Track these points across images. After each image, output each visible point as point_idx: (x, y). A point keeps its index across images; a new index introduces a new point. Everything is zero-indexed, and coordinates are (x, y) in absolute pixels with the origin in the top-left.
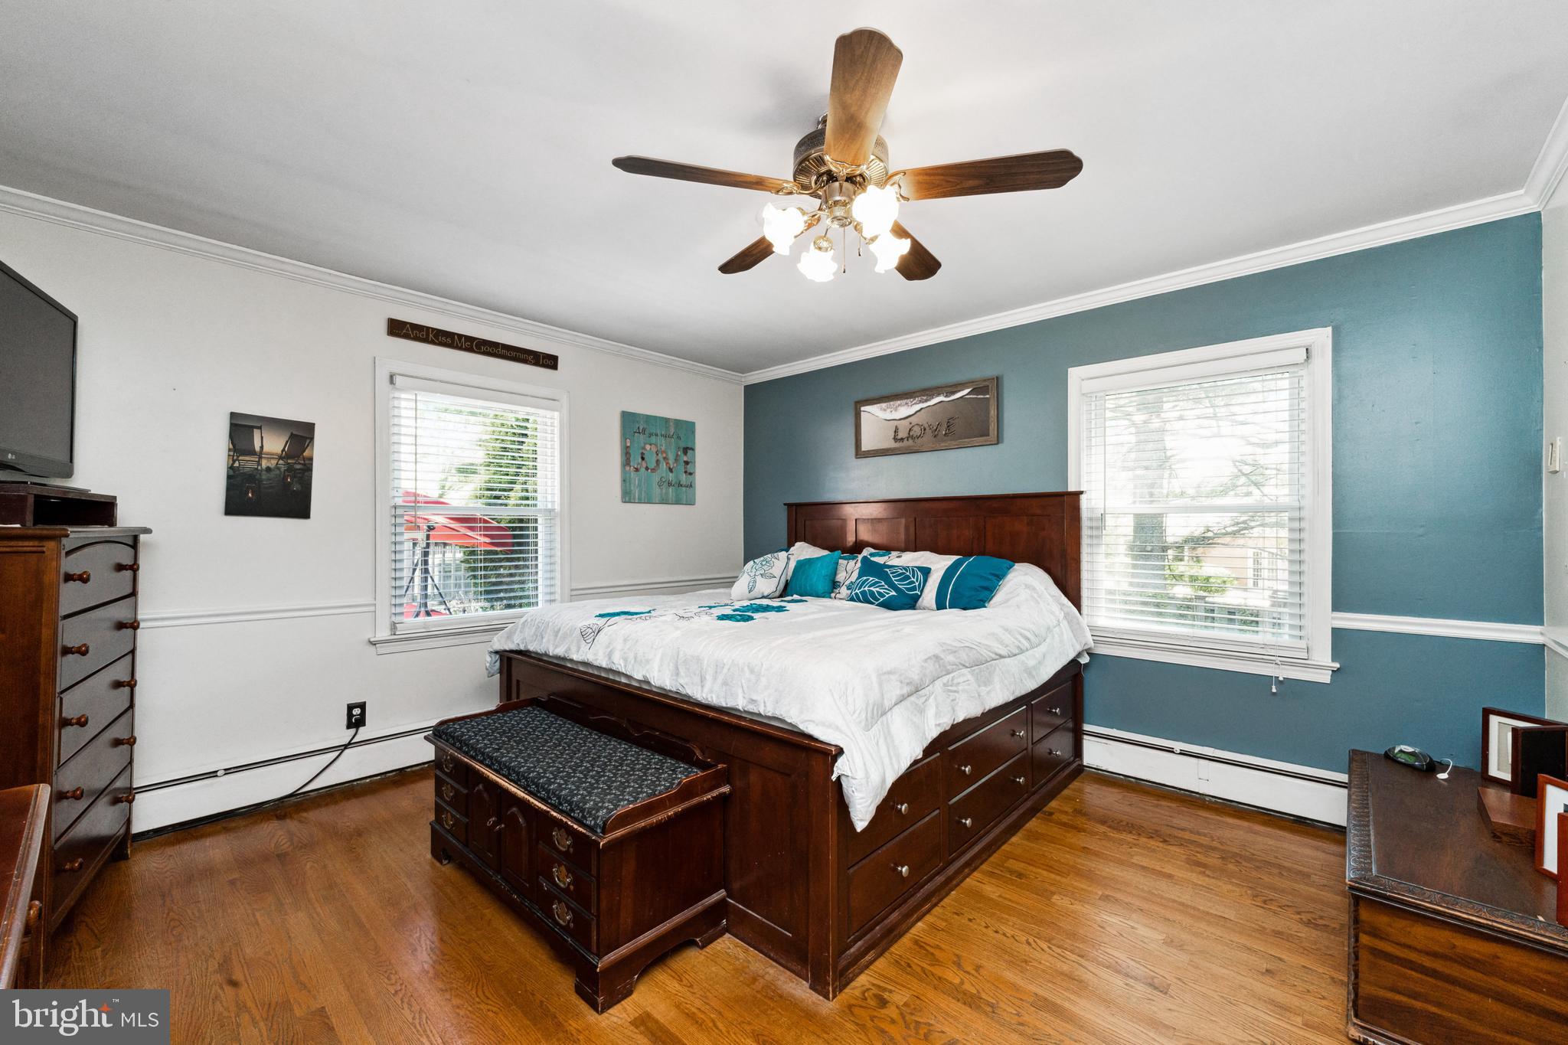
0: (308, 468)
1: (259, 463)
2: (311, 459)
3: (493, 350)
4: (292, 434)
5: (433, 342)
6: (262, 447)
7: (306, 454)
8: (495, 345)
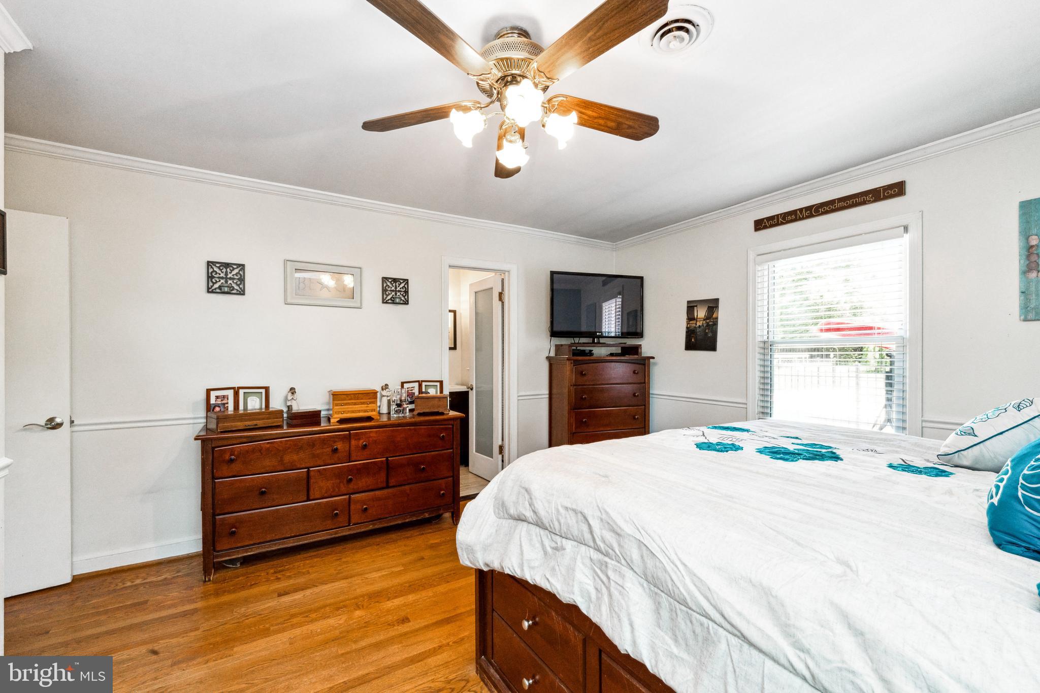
0: (715, 324)
1: (696, 325)
2: (717, 318)
3: (830, 208)
4: (709, 307)
5: (782, 224)
6: (697, 316)
7: (714, 316)
8: (832, 202)
